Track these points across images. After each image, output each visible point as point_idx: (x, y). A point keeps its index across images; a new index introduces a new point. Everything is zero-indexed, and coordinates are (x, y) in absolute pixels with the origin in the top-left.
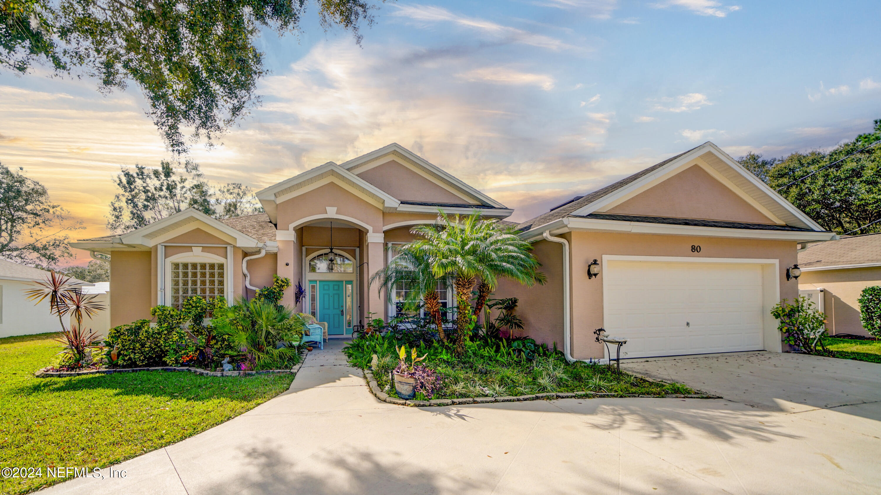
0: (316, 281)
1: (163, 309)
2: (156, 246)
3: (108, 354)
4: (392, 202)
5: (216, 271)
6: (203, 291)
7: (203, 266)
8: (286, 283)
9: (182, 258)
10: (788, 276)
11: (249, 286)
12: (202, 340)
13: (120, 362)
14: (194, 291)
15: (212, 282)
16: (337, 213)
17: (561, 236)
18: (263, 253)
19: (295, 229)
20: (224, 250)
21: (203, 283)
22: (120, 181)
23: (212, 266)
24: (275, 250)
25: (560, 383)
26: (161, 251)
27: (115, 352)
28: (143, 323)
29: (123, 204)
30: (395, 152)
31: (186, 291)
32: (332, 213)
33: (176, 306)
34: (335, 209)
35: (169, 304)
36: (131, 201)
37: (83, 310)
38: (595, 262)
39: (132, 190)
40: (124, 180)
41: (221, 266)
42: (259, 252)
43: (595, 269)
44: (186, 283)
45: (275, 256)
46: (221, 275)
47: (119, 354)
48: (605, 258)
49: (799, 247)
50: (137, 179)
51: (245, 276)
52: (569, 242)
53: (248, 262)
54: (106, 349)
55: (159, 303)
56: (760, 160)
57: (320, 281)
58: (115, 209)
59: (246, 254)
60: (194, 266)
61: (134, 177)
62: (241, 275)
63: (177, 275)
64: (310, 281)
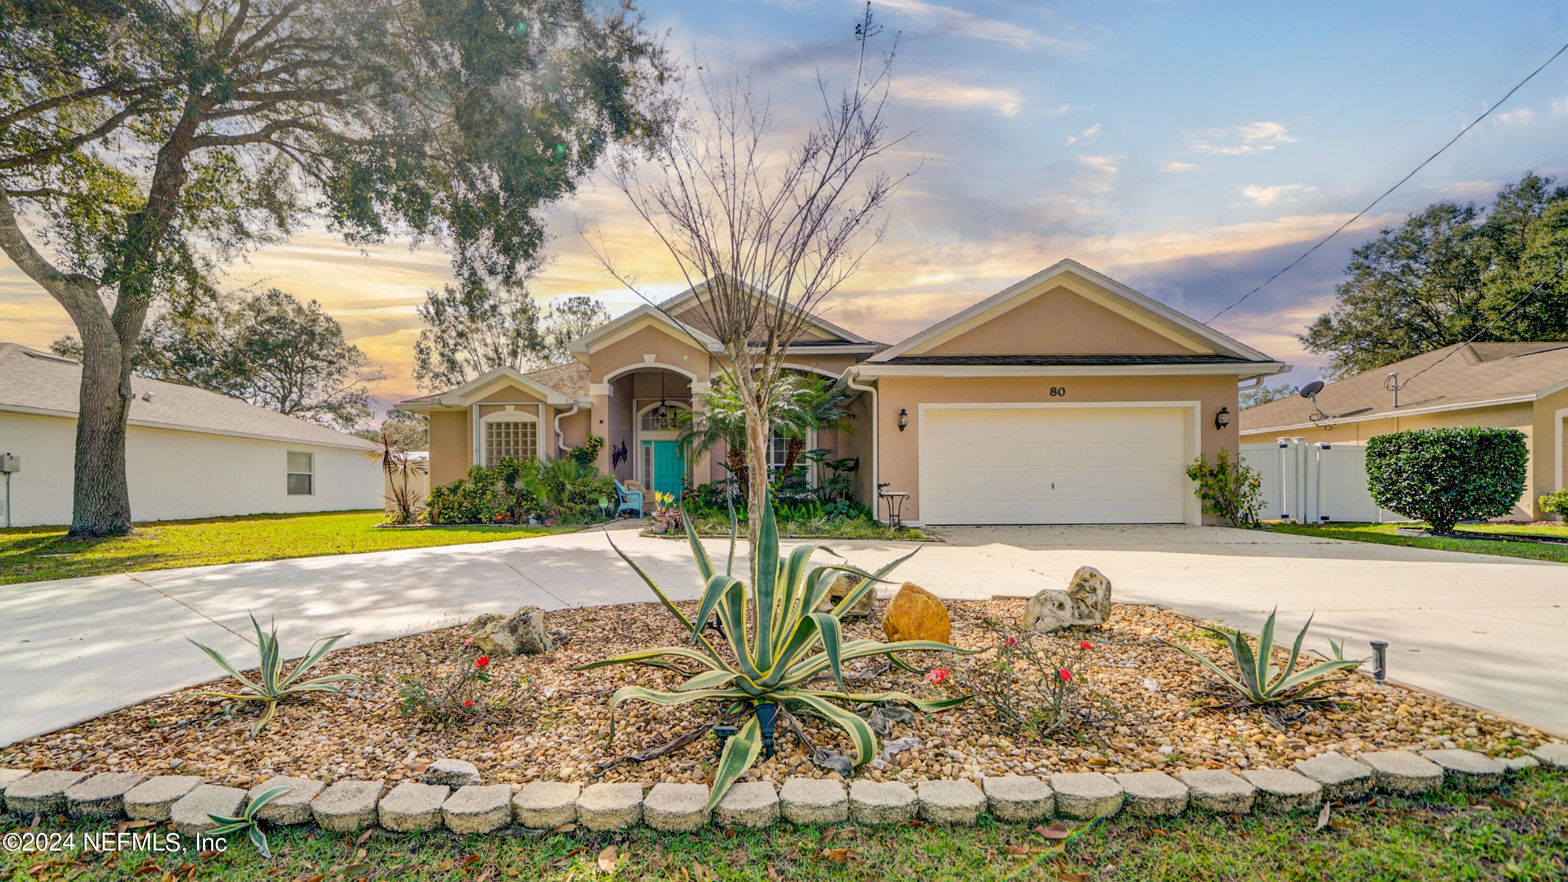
0: (650, 442)
1: (479, 468)
2: (471, 406)
3: (431, 514)
5: (529, 430)
6: (516, 452)
7: (516, 425)
8: (600, 442)
9: (496, 417)
10: (1218, 424)
11: (562, 447)
12: (513, 500)
13: (441, 520)
14: (508, 452)
15: (525, 443)
16: (656, 361)
18: (575, 410)
19: (610, 381)
20: (534, 408)
21: (516, 443)
22: (428, 312)
23: (525, 425)
24: (588, 406)
26: (475, 410)
27: (436, 511)
28: (461, 482)
29: (432, 344)
31: (499, 452)
32: (650, 361)
33: (490, 467)
34: (653, 357)
35: (483, 464)
36: (440, 339)
37: (408, 471)
38: (903, 412)
39: (441, 323)
40: (432, 310)
41: (533, 425)
42: (571, 409)
43: (902, 420)
44: (499, 444)
45: (589, 411)
46: (534, 434)
47: (440, 513)
48: (920, 406)
50: (447, 308)
51: (558, 435)
52: (876, 391)
53: (560, 420)
54: (429, 509)
55: (475, 463)
57: (656, 442)
58: (421, 352)
59: (558, 411)
60: (508, 425)
61: (443, 304)
62: (553, 436)
63: (490, 435)
64: (644, 442)
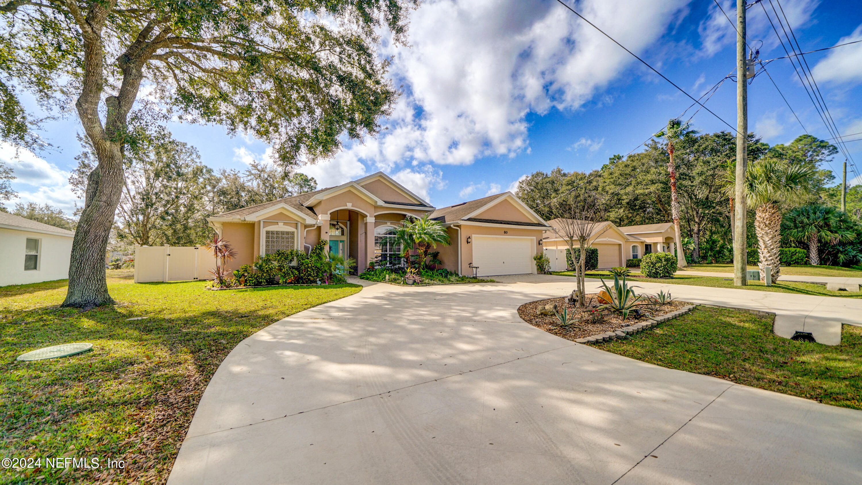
2: (259, 221)
4: (380, 203)
5: (290, 236)
6: (283, 246)
7: (283, 232)
8: (327, 242)
9: (272, 228)
10: (539, 244)
11: (305, 244)
14: (278, 247)
15: (288, 241)
16: (352, 206)
17: (458, 226)
18: (315, 226)
19: (330, 214)
21: (283, 242)
23: (288, 233)
25: (457, 281)
26: (261, 223)
27: (243, 279)
30: (380, 176)
31: (273, 247)
32: (349, 206)
34: (351, 204)
35: (264, 253)
38: (469, 238)
41: (293, 233)
42: (313, 226)
43: (469, 240)
44: (272, 242)
45: (320, 227)
46: (293, 237)
48: (473, 235)
49: (544, 232)
51: (305, 238)
52: (460, 229)
53: (307, 231)
55: (261, 253)
56: (562, 172)
59: (307, 227)
60: (278, 232)
63: (269, 237)
